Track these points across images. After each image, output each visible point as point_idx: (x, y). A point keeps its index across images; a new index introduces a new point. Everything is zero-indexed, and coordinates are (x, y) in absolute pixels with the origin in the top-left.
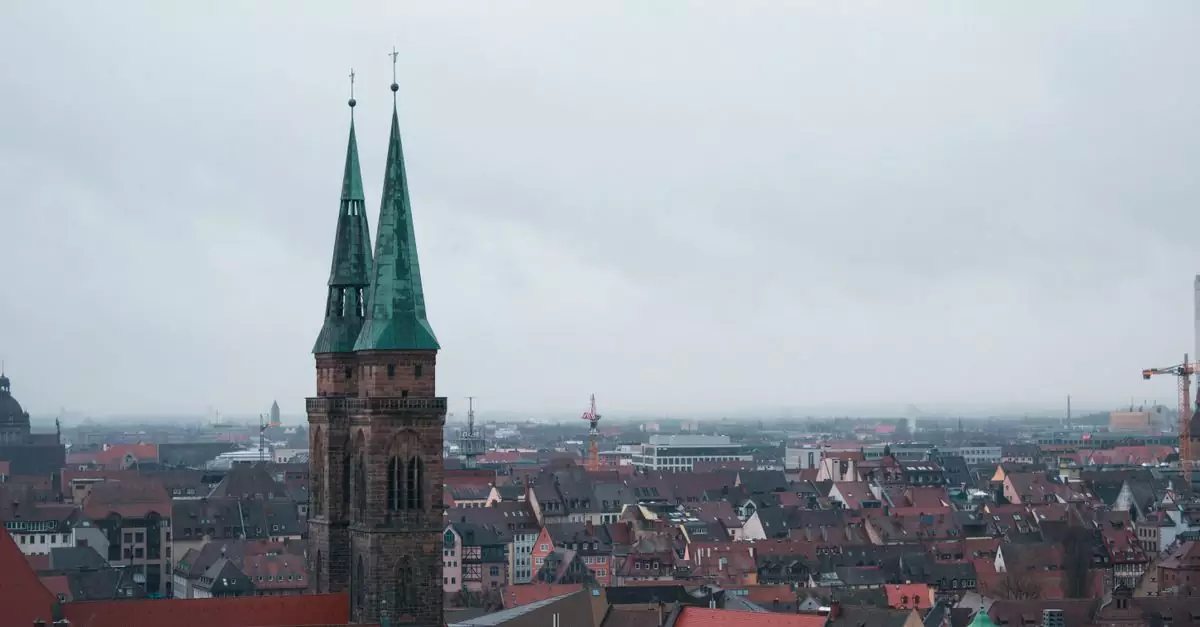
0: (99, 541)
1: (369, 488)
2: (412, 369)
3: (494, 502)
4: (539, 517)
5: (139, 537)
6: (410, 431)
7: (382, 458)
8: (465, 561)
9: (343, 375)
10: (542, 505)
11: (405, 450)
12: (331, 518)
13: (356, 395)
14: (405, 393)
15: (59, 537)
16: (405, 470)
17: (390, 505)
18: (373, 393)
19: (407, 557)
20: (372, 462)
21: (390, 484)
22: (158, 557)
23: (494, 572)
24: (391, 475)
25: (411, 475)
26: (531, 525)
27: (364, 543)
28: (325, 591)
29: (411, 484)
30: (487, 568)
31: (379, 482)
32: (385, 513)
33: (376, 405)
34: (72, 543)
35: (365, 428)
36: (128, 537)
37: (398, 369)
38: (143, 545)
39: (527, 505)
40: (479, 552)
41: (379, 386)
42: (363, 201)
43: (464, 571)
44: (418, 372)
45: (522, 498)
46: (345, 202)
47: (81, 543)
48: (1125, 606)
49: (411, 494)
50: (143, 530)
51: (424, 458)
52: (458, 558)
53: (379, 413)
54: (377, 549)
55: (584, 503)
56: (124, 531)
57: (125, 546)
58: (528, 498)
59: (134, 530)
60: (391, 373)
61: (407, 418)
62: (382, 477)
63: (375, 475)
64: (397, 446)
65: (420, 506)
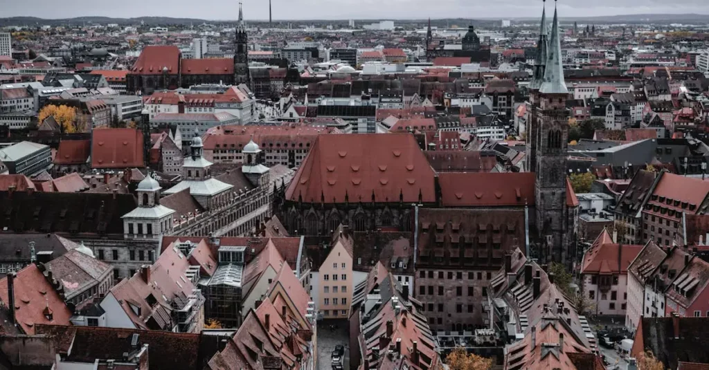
0: (488, 102)
1: (541, 140)
2: (558, 100)
3: (631, 92)
4: (647, 96)
5: (504, 99)
6: (557, 122)
7: (546, 131)
8: (616, 115)
9: (537, 97)
10: (649, 92)
11: (555, 128)
14: (555, 108)
15: (476, 100)
16: (555, 135)
17: (549, 146)
18: (544, 108)
19: (554, 164)
20: (543, 132)
21: (549, 139)
22: (510, 106)
23: (626, 120)
24: (549, 136)
25: (557, 137)
26: (644, 99)
27: (539, 159)
29: (556, 140)
30: (623, 118)
31: (545, 139)
32: (547, 149)
33: (544, 112)
34: (480, 104)
35: (541, 119)
36: (500, 99)
37: (554, 100)
38: (505, 102)
39: (643, 92)
40: (621, 112)
41: (546, 106)
43: (615, 119)
44: (560, 101)
45: (641, 89)
46: (541, 36)
47: (483, 103)
49: (556, 143)
50: (505, 97)
51: (561, 130)
52: (613, 114)
53: (546, 115)
54: (543, 161)
55: (665, 90)
56: (499, 97)
57: (499, 102)
58: (643, 90)
59: (502, 97)
60: (551, 101)
61: (556, 117)
62: (546, 137)
63: (544, 136)
64: (552, 126)
65: (560, 147)
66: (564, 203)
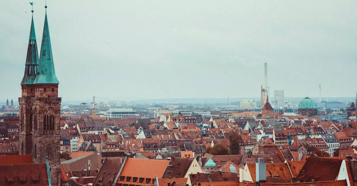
1: (38, 124)
2: (51, 89)
4: (79, 132)
6: (51, 107)
7: (42, 115)
9: (29, 91)
10: (80, 128)
11: (49, 113)
12: (26, 133)
13: (34, 97)
14: (49, 96)
16: (49, 119)
17: (45, 129)
18: (39, 96)
19: (49, 144)
20: (39, 116)
21: (45, 123)
24: (45, 120)
25: (51, 120)
27: (36, 140)
28: (24, 154)
29: (51, 123)
30: (65, 147)
31: (42, 122)
32: (43, 131)
33: (40, 99)
35: (37, 105)
37: (47, 89)
39: (76, 129)
40: (62, 142)
41: (41, 94)
42: (36, 40)
44: (53, 90)
45: (74, 127)
46: (30, 40)
48: (250, 157)
49: (51, 125)
51: (54, 115)
53: (41, 102)
54: (41, 142)
55: (93, 128)
58: (76, 127)
60: (45, 90)
61: (50, 103)
62: (42, 121)
63: (40, 120)
64: (47, 112)
65: (53, 129)
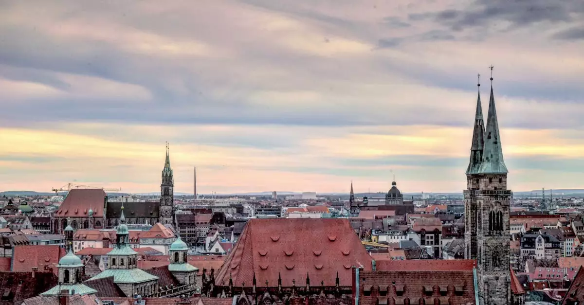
0: (417, 238)
1: (482, 222)
2: (498, 180)
3: (559, 227)
4: (575, 233)
5: (432, 238)
6: (498, 202)
7: (487, 212)
8: (546, 248)
9: (475, 182)
10: (577, 228)
11: (496, 209)
12: (471, 233)
13: (478, 189)
14: (496, 188)
15: (403, 237)
16: (496, 216)
17: (490, 229)
18: (484, 189)
20: (484, 213)
21: (490, 221)
22: (438, 244)
23: (557, 252)
24: (490, 218)
25: (498, 218)
26: (572, 235)
27: (480, 243)
29: (498, 221)
30: (554, 250)
31: (486, 221)
32: (488, 231)
33: (484, 192)
34: (408, 239)
35: (481, 200)
36: (428, 238)
37: (493, 180)
38: (433, 240)
39: (571, 228)
40: (551, 245)
41: (486, 186)
42: (483, 120)
43: (545, 251)
44: (500, 181)
45: (569, 225)
46: (477, 120)
47: (411, 239)
49: (498, 224)
50: (433, 235)
51: (503, 212)
52: (543, 247)
53: (486, 195)
54: (486, 244)
56: (427, 235)
57: (427, 240)
58: (571, 226)
59: (430, 235)
60: (490, 181)
61: (496, 197)
62: (487, 218)
63: (485, 217)
64: (493, 207)
65: (502, 229)
66: (509, 288)
